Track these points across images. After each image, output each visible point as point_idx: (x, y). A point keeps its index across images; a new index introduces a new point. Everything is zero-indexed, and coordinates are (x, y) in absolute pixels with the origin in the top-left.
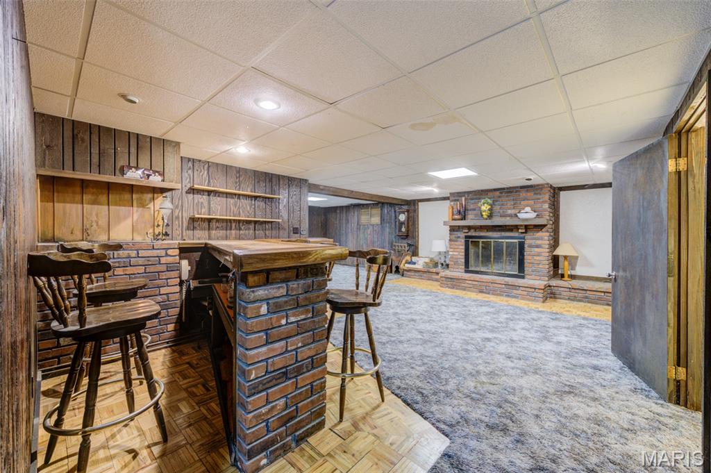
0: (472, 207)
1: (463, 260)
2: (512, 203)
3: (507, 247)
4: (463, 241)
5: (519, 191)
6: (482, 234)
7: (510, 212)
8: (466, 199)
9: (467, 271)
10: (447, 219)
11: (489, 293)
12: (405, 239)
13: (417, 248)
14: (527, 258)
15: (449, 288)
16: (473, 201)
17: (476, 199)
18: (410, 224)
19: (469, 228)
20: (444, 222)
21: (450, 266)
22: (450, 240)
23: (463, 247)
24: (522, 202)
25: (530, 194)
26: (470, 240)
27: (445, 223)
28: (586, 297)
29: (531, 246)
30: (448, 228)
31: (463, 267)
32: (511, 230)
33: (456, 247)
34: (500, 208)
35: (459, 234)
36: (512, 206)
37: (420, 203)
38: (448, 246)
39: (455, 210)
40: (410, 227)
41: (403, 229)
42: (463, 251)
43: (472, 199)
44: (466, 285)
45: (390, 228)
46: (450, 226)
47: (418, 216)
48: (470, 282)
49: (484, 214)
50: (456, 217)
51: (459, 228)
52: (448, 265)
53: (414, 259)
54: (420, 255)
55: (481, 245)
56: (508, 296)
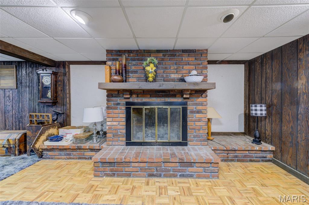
0: (133, 68)
1: (124, 131)
2: (175, 67)
3: (172, 113)
4: (124, 108)
5: (182, 55)
6: (145, 100)
7: (173, 76)
8: (126, 59)
9: (129, 143)
10: (103, 81)
11: (160, 176)
12: (52, 106)
13: (68, 116)
14: (190, 124)
15: (108, 175)
16: (134, 62)
17: (138, 60)
18: (59, 88)
19: (131, 92)
20: (100, 84)
21: (108, 135)
22: (108, 108)
23: (124, 116)
24: (185, 67)
25: (191, 59)
26: (132, 107)
27: (100, 86)
28: (236, 157)
29: (192, 112)
30: (105, 93)
31: (124, 139)
32: (174, 96)
33: (115, 115)
34: (164, 72)
35: (119, 100)
36: (175, 71)
37: (71, 66)
38: (105, 114)
39: (113, 71)
40: (59, 92)
41: (49, 95)
42: (124, 120)
43: (134, 60)
44: (130, 169)
45: (31, 93)
46: (108, 91)
47: (69, 80)
48: (136, 165)
49: (150, 75)
50: (116, 77)
51: (118, 93)
52: (105, 133)
53: (62, 131)
54: (72, 125)
55: (144, 112)
56: (182, 176)
